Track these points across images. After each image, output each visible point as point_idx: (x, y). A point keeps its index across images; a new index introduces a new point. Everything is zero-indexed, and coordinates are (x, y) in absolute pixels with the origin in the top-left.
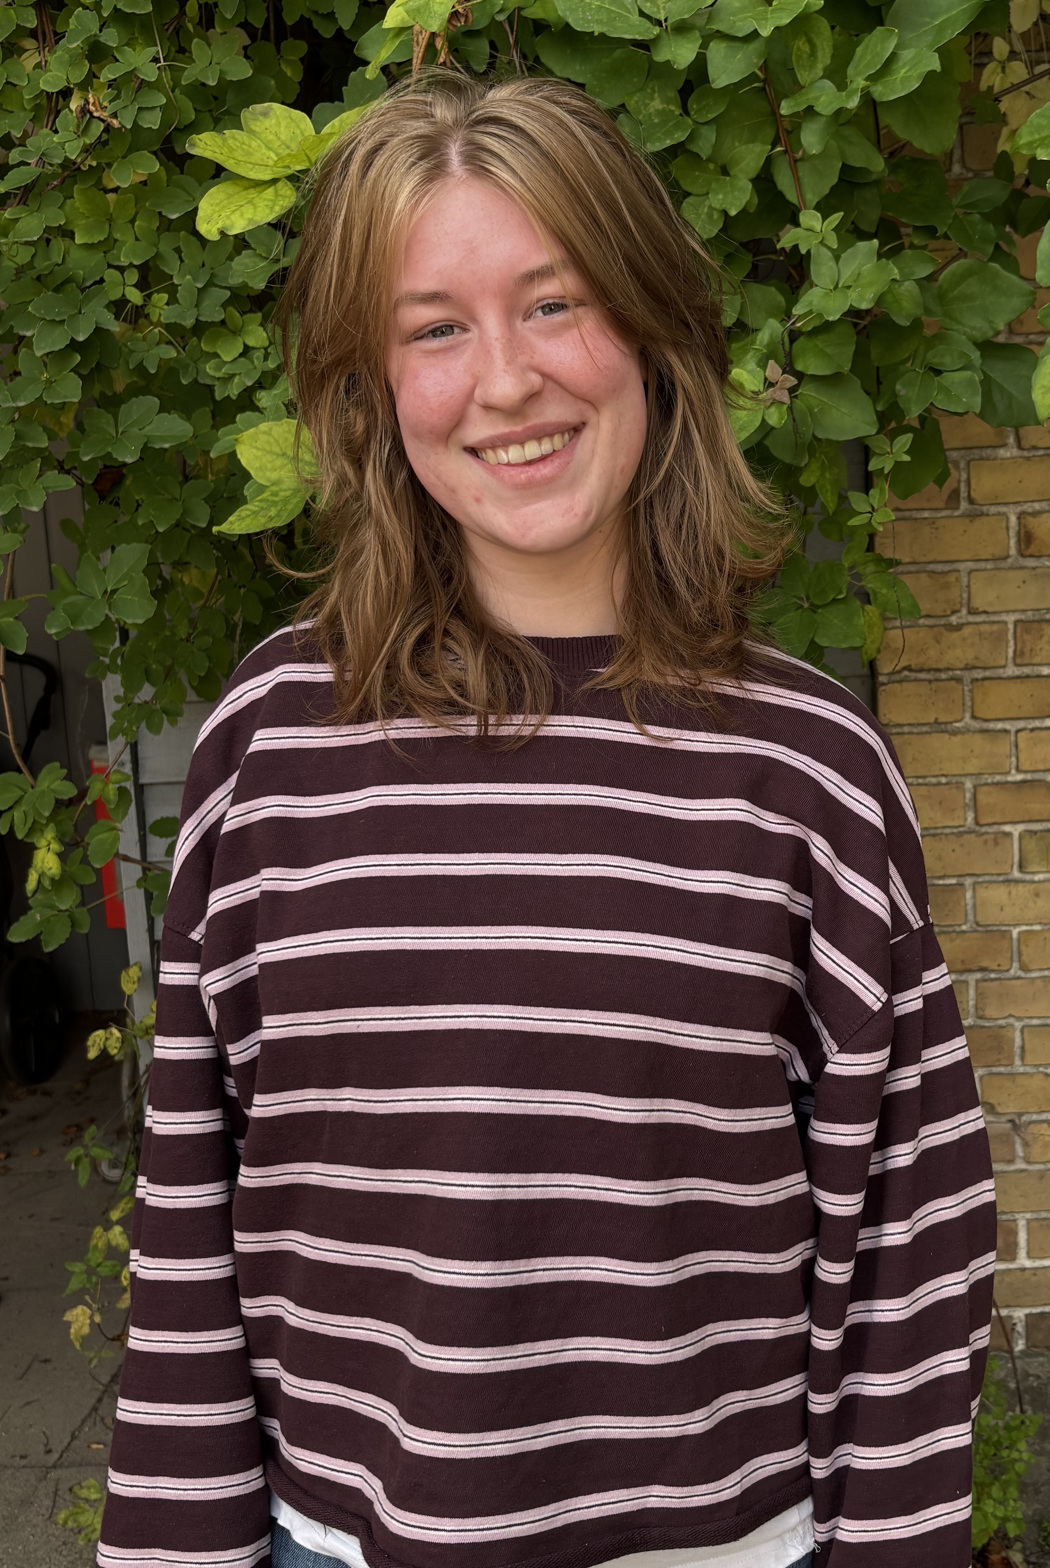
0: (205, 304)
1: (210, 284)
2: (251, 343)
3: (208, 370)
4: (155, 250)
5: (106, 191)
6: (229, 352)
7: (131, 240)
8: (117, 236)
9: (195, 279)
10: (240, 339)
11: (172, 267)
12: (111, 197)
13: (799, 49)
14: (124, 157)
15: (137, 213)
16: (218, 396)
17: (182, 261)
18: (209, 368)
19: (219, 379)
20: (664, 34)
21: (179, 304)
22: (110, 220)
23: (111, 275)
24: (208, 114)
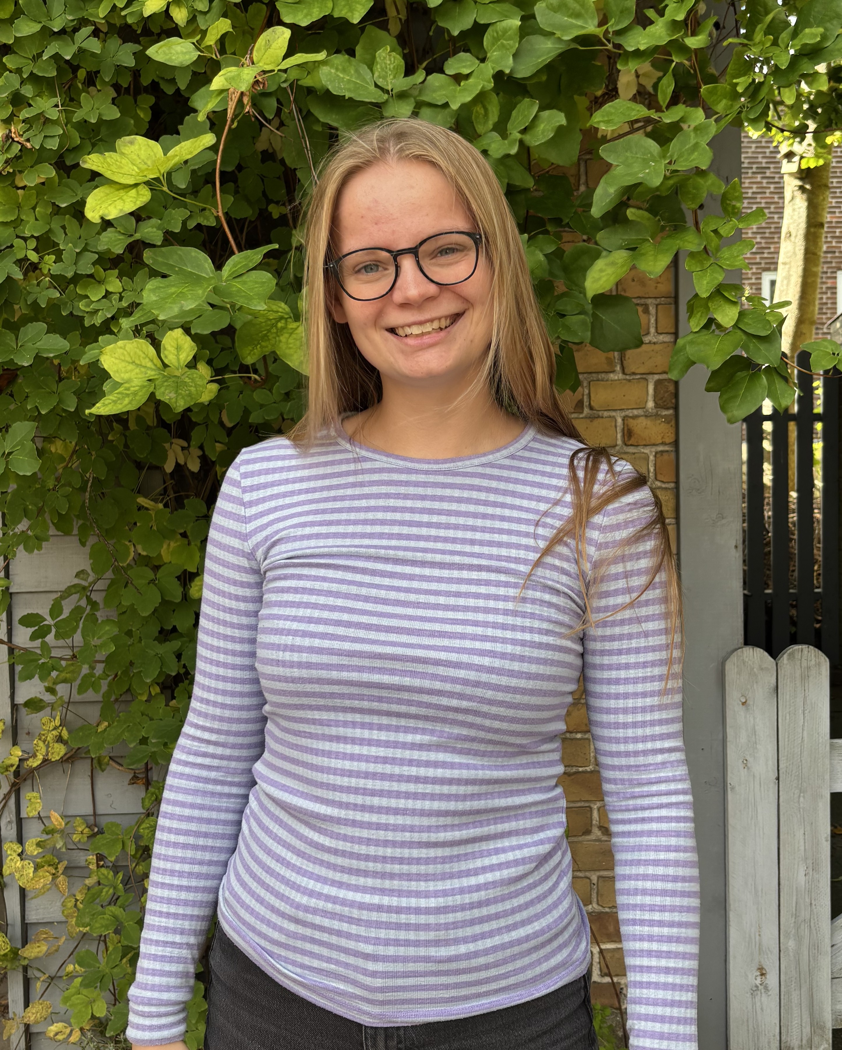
0: (81, 263)
1: (85, 249)
2: (111, 289)
3: (80, 306)
4: (48, 227)
5: (18, 188)
6: (96, 295)
7: (32, 220)
8: (24, 217)
9: (75, 246)
10: (103, 287)
11: (59, 238)
12: (20, 192)
13: (477, 112)
14: (32, 167)
15: (37, 203)
16: (87, 323)
17: (66, 234)
18: (82, 305)
19: (88, 312)
20: (391, 99)
21: (63, 262)
22: (19, 207)
23: (18, 242)
24: (88, 141)
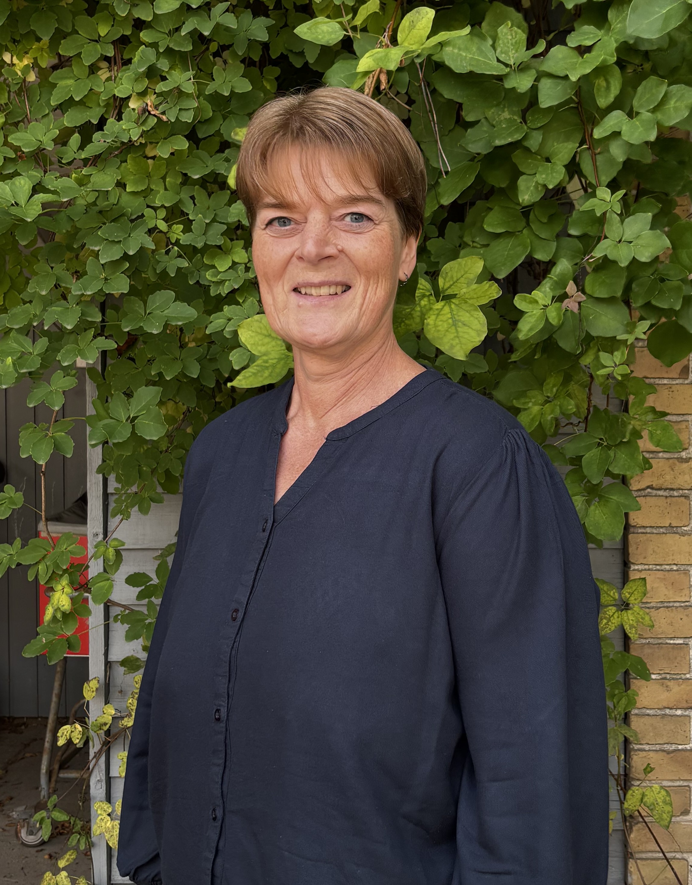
0: (210, 233)
1: (214, 220)
2: (236, 260)
3: (207, 276)
4: (179, 197)
5: (148, 158)
6: (223, 265)
7: (162, 191)
8: (153, 187)
9: (205, 217)
10: (230, 257)
11: (189, 208)
12: (150, 161)
13: (599, 85)
14: (165, 139)
15: (167, 173)
17: (195, 205)
18: (209, 275)
19: (213, 282)
20: (512, 73)
21: (192, 232)
22: (149, 176)
23: (148, 212)
